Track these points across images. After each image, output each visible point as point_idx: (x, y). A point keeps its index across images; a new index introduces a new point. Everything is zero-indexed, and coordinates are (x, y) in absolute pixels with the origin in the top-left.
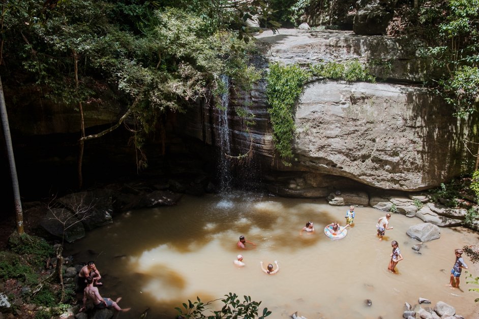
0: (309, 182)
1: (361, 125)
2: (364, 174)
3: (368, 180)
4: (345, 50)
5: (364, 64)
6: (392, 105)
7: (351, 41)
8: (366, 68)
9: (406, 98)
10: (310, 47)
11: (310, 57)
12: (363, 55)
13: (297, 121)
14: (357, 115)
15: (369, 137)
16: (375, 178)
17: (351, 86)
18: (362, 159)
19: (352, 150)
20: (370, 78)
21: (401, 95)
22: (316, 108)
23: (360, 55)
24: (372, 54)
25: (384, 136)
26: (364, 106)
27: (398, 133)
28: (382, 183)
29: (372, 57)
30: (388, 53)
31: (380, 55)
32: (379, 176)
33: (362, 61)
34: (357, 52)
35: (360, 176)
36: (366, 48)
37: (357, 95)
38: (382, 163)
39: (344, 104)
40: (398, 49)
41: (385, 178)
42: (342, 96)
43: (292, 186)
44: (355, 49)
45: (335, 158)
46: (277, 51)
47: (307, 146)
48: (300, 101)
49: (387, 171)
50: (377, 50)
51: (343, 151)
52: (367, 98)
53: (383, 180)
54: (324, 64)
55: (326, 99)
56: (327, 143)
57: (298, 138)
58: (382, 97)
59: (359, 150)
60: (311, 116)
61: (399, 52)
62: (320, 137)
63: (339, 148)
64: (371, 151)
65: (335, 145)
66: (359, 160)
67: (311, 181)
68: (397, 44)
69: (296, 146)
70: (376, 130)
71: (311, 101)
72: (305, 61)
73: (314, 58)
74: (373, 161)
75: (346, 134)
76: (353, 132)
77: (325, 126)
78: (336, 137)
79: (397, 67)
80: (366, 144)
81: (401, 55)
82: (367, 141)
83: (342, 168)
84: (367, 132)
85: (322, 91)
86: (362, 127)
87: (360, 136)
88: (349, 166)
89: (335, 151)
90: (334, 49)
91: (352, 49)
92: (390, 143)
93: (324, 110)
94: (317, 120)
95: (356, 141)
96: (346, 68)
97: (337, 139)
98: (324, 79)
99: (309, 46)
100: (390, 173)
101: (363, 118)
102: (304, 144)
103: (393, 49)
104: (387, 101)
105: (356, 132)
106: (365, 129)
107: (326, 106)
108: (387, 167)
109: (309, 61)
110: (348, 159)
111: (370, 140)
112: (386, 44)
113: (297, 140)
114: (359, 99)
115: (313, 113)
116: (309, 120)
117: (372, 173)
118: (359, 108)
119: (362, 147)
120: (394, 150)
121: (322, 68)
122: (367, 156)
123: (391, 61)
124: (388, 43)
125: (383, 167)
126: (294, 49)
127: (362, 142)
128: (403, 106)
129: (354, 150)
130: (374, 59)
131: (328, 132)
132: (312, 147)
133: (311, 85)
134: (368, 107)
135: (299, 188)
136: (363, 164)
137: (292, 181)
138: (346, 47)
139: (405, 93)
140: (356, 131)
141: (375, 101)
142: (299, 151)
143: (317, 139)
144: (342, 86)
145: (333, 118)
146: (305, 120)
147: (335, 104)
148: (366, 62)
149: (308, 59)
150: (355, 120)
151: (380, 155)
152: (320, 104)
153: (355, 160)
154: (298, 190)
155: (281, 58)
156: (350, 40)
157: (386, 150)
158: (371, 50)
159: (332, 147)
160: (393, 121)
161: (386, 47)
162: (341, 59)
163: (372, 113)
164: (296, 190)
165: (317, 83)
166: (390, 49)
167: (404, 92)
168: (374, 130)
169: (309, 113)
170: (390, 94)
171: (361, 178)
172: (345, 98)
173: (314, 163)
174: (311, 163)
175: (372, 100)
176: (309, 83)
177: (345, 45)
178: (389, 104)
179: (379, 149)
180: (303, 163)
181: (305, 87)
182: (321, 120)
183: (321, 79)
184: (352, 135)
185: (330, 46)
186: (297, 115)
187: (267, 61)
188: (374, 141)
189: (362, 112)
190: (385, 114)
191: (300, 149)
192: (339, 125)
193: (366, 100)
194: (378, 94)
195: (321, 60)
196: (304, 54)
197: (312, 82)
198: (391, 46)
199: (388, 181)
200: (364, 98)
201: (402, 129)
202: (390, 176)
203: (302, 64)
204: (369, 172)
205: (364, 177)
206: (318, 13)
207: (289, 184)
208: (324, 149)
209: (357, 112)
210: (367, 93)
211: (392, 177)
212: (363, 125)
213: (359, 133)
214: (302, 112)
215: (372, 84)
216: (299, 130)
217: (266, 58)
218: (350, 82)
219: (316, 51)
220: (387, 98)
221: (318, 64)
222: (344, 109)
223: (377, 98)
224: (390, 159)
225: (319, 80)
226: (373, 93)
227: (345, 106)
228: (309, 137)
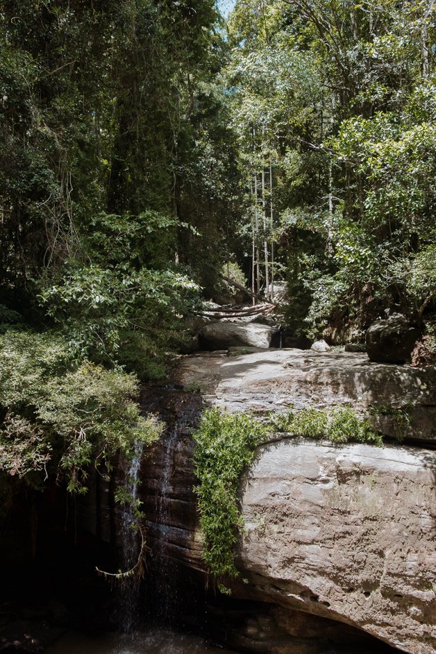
0: (281, 625)
1: (355, 522)
2: (371, 621)
3: (380, 634)
4: (330, 390)
5: (362, 412)
6: (409, 487)
7: (339, 376)
8: (366, 420)
9: (433, 477)
10: (275, 385)
11: (274, 400)
12: (360, 398)
13: (246, 509)
14: (347, 502)
15: (372, 547)
16: (393, 631)
17: (338, 450)
18: (364, 588)
19: (344, 570)
20: (371, 436)
21: (423, 470)
22: (277, 487)
23: (355, 397)
24: (375, 396)
25: (399, 546)
26: (360, 487)
27: (423, 542)
28: (408, 642)
29: (376, 402)
30: (403, 394)
31: (387, 398)
32: (400, 628)
33: (359, 408)
34: (350, 392)
35: (363, 623)
36: (364, 386)
37: (346, 468)
38: (404, 601)
39: (325, 481)
40: (419, 388)
41: (412, 632)
42: (321, 468)
43: (251, 630)
44: (345, 388)
45: (314, 583)
46: (225, 391)
47: (262, 556)
48: (250, 474)
49: (414, 617)
50: (383, 390)
51: (328, 570)
52: (364, 472)
53: (408, 636)
54: (294, 411)
55: (293, 473)
56: (297, 553)
57: (248, 541)
58: (387, 473)
59: (356, 570)
60: (269, 502)
61: (422, 393)
62: (285, 540)
63: (320, 565)
64: (378, 574)
65: (311, 557)
66: (359, 591)
67: (285, 623)
68: (419, 380)
69: (243, 555)
70: (383, 535)
71: (269, 475)
72: (263, 407)
73: (281, 401)
74: (385, 595)
75: (330, 539)
76: (341, 535)
77: (294, 520)
78: (312, 543)
79: (420, 419)
80: (369, 560)
81: (424, 398)
82: (370, 555)
83: (328, 604)
84: (366, 537)
85: (289, 457)
86: (358, 527)
87: (355, 544)
88: (342, 601)
89: (313, 569)
90: (312, 388)
91: (341, 387)
92: (412, 561)
93: (290, 492)
94: (279, 510)
95: (350, 553)
96: (330, 419)
97: (315, 547)
98: (295, 436)
99: (274, 382)
100: (422, 623)
101: (356, 509)
102: (259, 551)
103: (411, 388)
104: (398, 480)
105: (347, 535)
106: (364, 531)
107: (295, 484)
108: (413, 609)
109: (270, 407)
110: (338, 587)
111: (374, 552)
112: (399, 380)
113: (245, 545)
114: (350, 474)
115: (271, 497)
116: (265, 509)
117: (386, 620)
118: (351, 491)
119: (360, 565)
120: (421, 575)
121: (291, 417)
122: (372, 584)
123: (407, 409)
124: (402, 378)
125: (406, 609)
126: (250, 387)
127: (360, 555)
128: (429, 490)
129: (348, 570)
130: (379, 405)
131: (300, 532)
132: (271, 560)
133: (272, 448)
134: (367, 489)
135: (262, 635)
136: (367, 599)
137: (250, 621)
138: (331, 384)
139: (432, 467)
140: (347, 533)
141: (378, 479)
142: (249, 566)
143: (280, 544)
144: (322, 450)
145: (307, 507)
146: (260, 508)
147: (309, 481)
148: (365, 410)
149: (271, 403)
150: (343, 513)
151: (396, 583)
152: (284, 481)
153: (351, 590)
154: (262, 640)
155: (226, 401)
156: (337, 374)
157: (405, 575)
158: (372, 390)
159: (307, 561)
160: (413, 519)
161: (398, 385)
162: (324, 404)
163: (373, 501)
164: (257, 640)
165: (282, 444)
166: (405, 387)
167: (429, 465)
168: (379, 532)
169: (265, 495)
170: (403, 468)
171: (366, 627)
172: (327, 471)
173: (279, 589)
174: (274, 590)
175: (372, 477)
176: (269, 442)
177: (329, 382)
178: (401, 486)
179: (392, 572)
180: (259, 589)
181: (262, 450)
182: (285, 510)
183: (290, 437)
184: (341, 541)
185: (306, 382)
186: (245, 499)
187: (209, 405)
188: (381, 554)
189: (356, 499)
190: (396, 505)
191: (252, 562)
192: (316, 521)
193: (362, 477)
194: (381, 466)
195: (289, 405)
196: (265, 396)
197: (275, 441)
198: (407, 383)
199: (420, 639)
200: (359, 473)
201: (431, 534)
202: (422, 628)
203: (258, 412)
204: (380, 617)
205: (372, 627)
206: (347, 325)
207: (246, 626)
208: (294, 565)
209: (348, 498)
210: (363, 464)
211: (425, 633)
212: (359, 522)
213: (354, 538)
214: (253, 494)
215: (377, 448)
216: (249, 526)
217: (207, 400)
218: (338, 444)
219: (284, 390)
220: (397, 474)
221: (285, 413)
222: (326, 491)
223: (381, 473)
224: (415, 593)
225: (286, 439)
226: (373, 465)
227: (327, 486)
228: (267, 540)
